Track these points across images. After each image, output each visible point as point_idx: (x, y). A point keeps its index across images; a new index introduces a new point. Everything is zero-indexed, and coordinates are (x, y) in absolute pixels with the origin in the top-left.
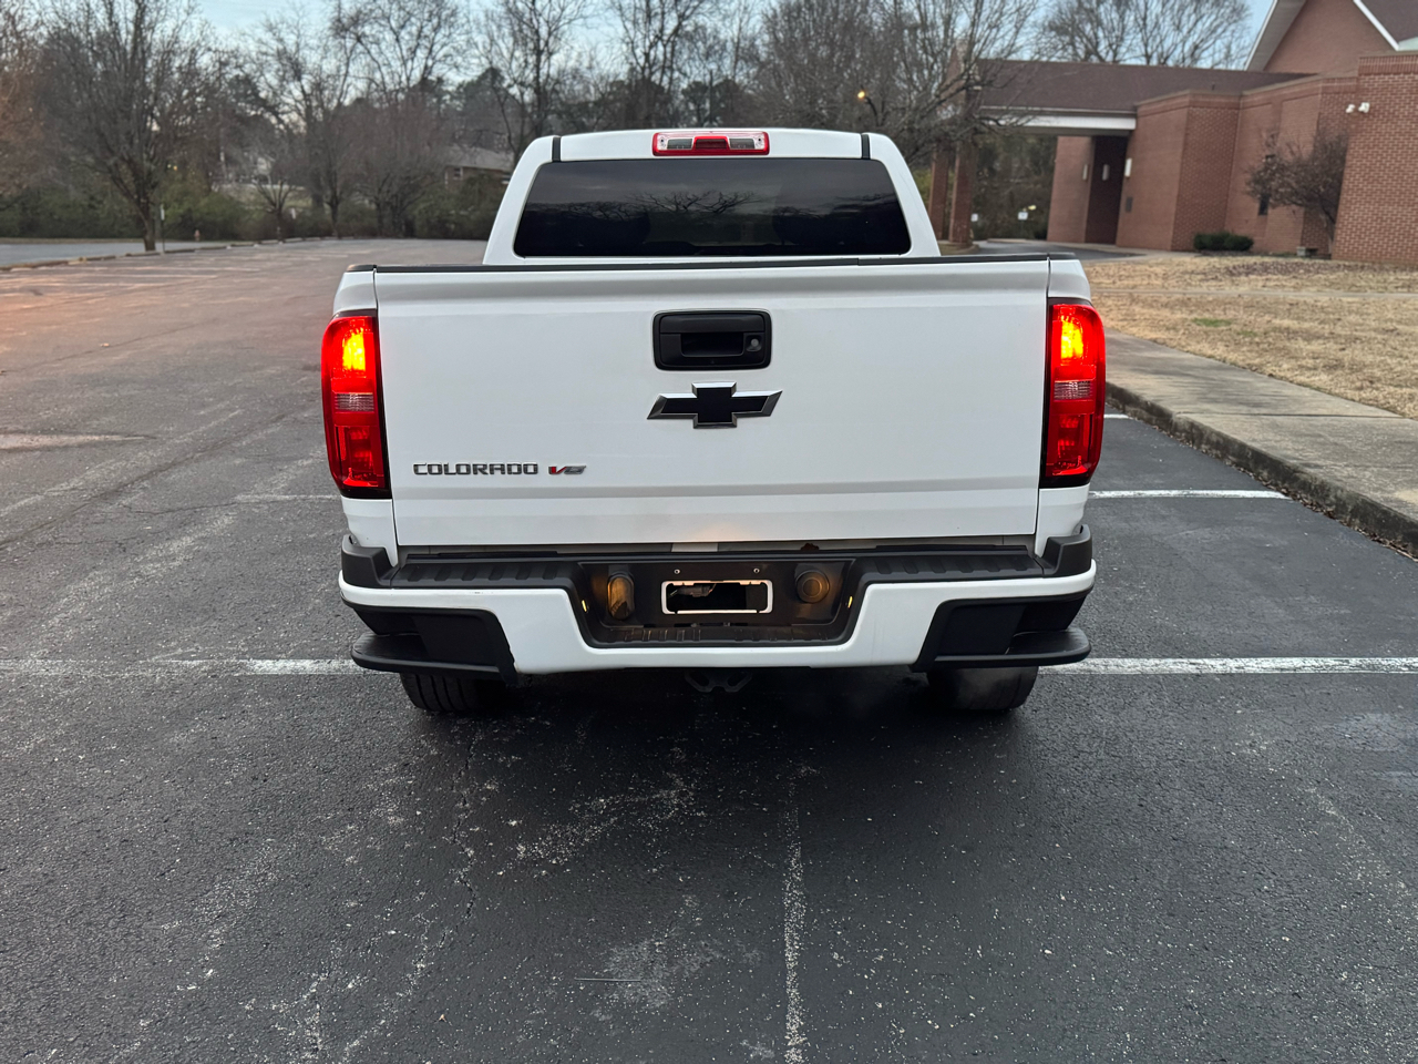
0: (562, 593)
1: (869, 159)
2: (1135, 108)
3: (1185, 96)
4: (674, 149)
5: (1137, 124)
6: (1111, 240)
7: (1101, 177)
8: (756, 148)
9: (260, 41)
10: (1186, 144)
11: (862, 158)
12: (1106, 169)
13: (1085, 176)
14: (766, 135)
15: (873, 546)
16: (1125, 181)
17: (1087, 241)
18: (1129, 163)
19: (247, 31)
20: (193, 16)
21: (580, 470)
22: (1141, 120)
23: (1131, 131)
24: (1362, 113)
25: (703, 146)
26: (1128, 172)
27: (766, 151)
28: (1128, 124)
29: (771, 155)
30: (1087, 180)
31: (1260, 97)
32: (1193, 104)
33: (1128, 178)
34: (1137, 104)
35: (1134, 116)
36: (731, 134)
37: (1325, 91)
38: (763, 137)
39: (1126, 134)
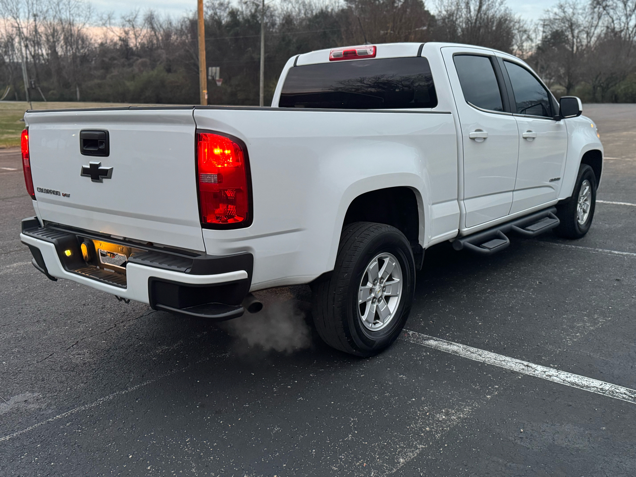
0: (52, 245)
1: (421, 56)
4: (337, 58)
8: (369, 54)
9: (556, 14)
11: (417, 57)
14: (375, 48)
15: (162, 247)
19: (550, 9)
20: (502, 6)
21: (68, 196)
25: (347, 55)
27: (374, 55)
29: (377, 57)
36: (359, 48)
38: (373, 49)
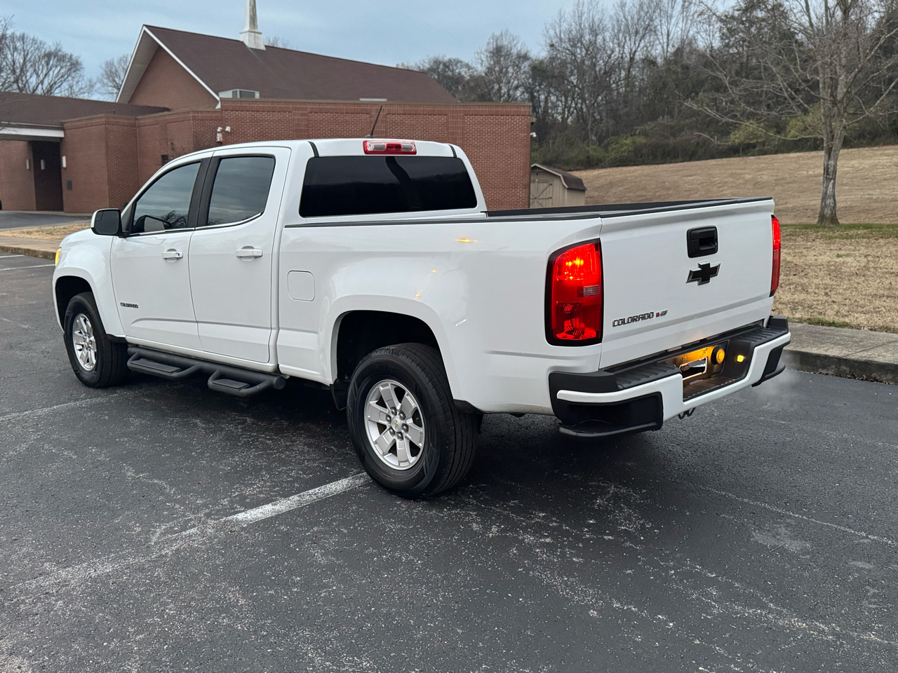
2: (62, 124)
3: (101, 117)
5: (65, 134)
6: (61, 209)
7: (40, 167)
10: (107, 147)
12: (42, 163)
13: (28, 167)
16: (62, 171)
17: (38, 210)
18: (64, 159)
21: (666, 313)
22: (68, 132)
23: (61, 138)
24: (227, 132)
26: (64, 165)
28: (60, 134)
30: (29, 170)
31: (151, 120)
32: (107, 123)
33: (65, 168)
34: (63, 121)
35: (62, 129)
37: (194, 119)
39: (58, 141)
